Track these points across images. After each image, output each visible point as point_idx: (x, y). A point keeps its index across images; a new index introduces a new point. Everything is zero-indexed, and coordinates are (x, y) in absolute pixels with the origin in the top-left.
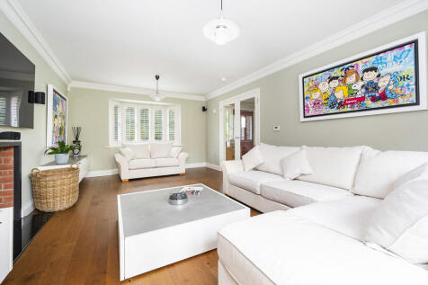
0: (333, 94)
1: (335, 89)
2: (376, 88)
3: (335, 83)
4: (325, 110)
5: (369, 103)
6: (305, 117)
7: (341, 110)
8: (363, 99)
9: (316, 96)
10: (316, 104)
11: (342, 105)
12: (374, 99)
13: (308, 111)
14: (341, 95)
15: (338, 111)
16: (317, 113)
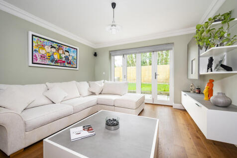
0: (53, 55)
1: (54, 53)
2: (68, 59)
3: (54, 50)
4: (48, 62)
5: (66, 64)
6: (33, 63)
7: (56, 64)
8: (64, 62)
9: (43, 52)
10: (43, 57)
11: (57, 62)
12: (68, 63)
13: (37, 60)
14: (56, 57)
15: (55, 64)
16: (43, 63)
